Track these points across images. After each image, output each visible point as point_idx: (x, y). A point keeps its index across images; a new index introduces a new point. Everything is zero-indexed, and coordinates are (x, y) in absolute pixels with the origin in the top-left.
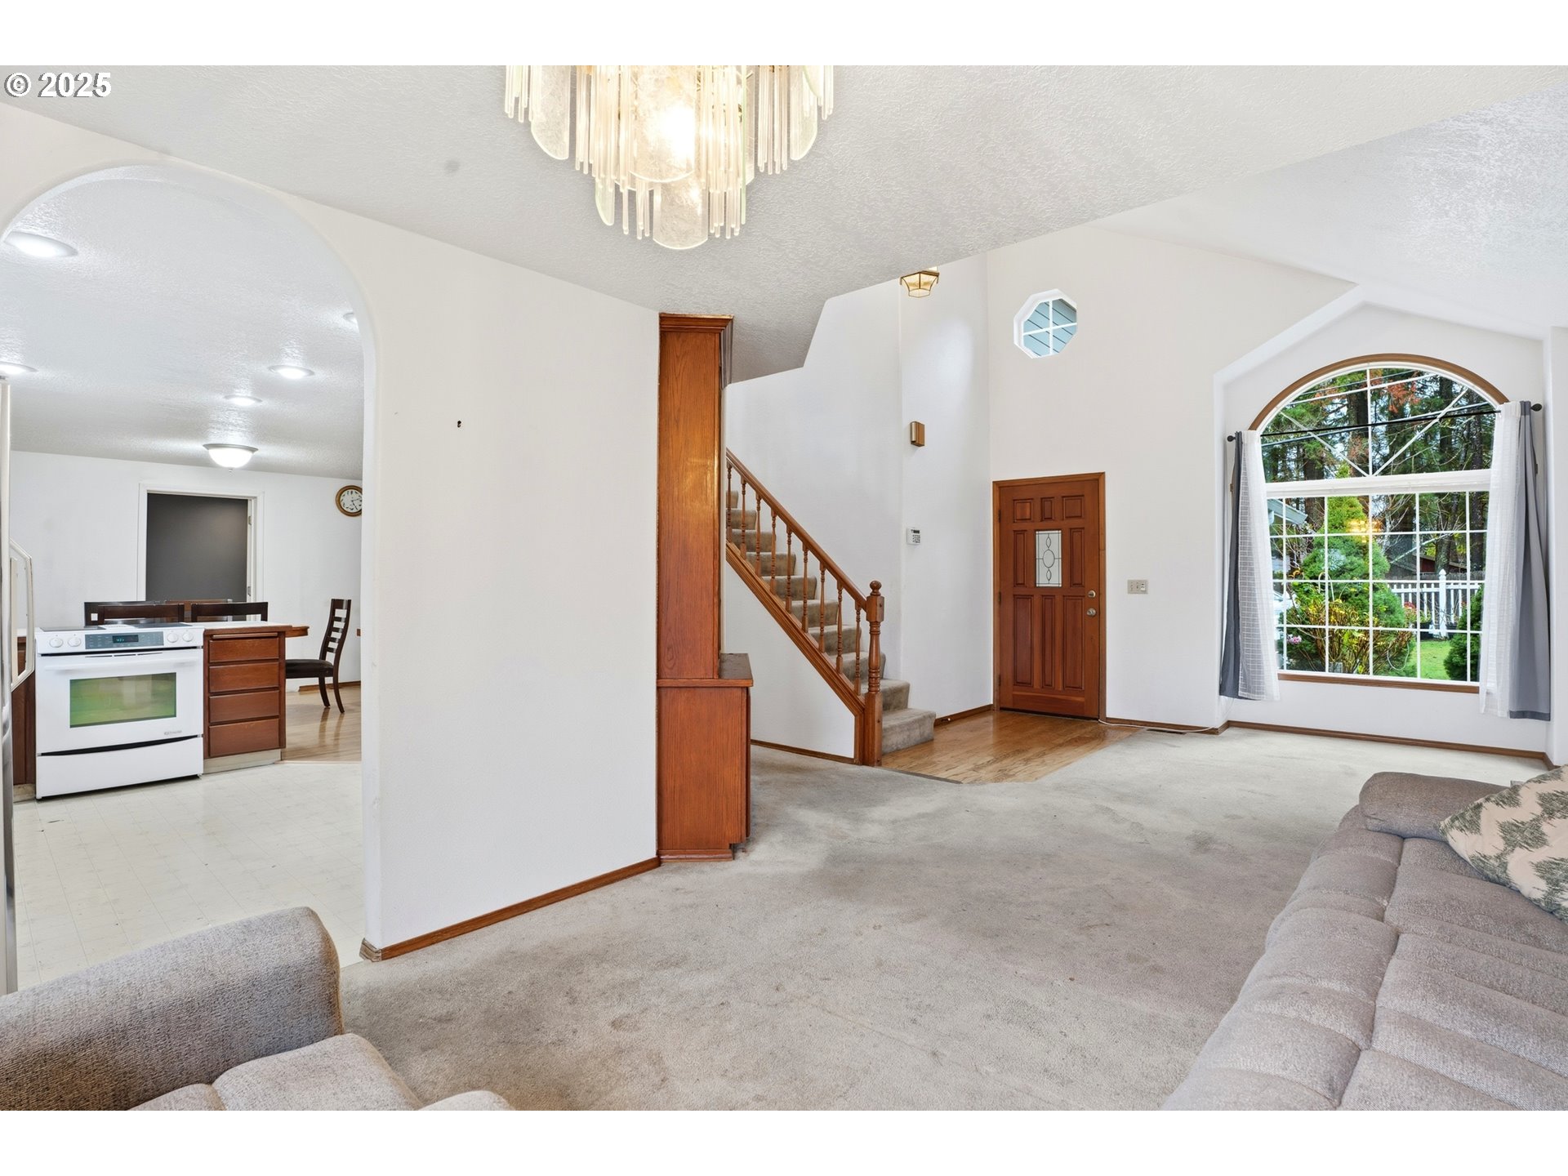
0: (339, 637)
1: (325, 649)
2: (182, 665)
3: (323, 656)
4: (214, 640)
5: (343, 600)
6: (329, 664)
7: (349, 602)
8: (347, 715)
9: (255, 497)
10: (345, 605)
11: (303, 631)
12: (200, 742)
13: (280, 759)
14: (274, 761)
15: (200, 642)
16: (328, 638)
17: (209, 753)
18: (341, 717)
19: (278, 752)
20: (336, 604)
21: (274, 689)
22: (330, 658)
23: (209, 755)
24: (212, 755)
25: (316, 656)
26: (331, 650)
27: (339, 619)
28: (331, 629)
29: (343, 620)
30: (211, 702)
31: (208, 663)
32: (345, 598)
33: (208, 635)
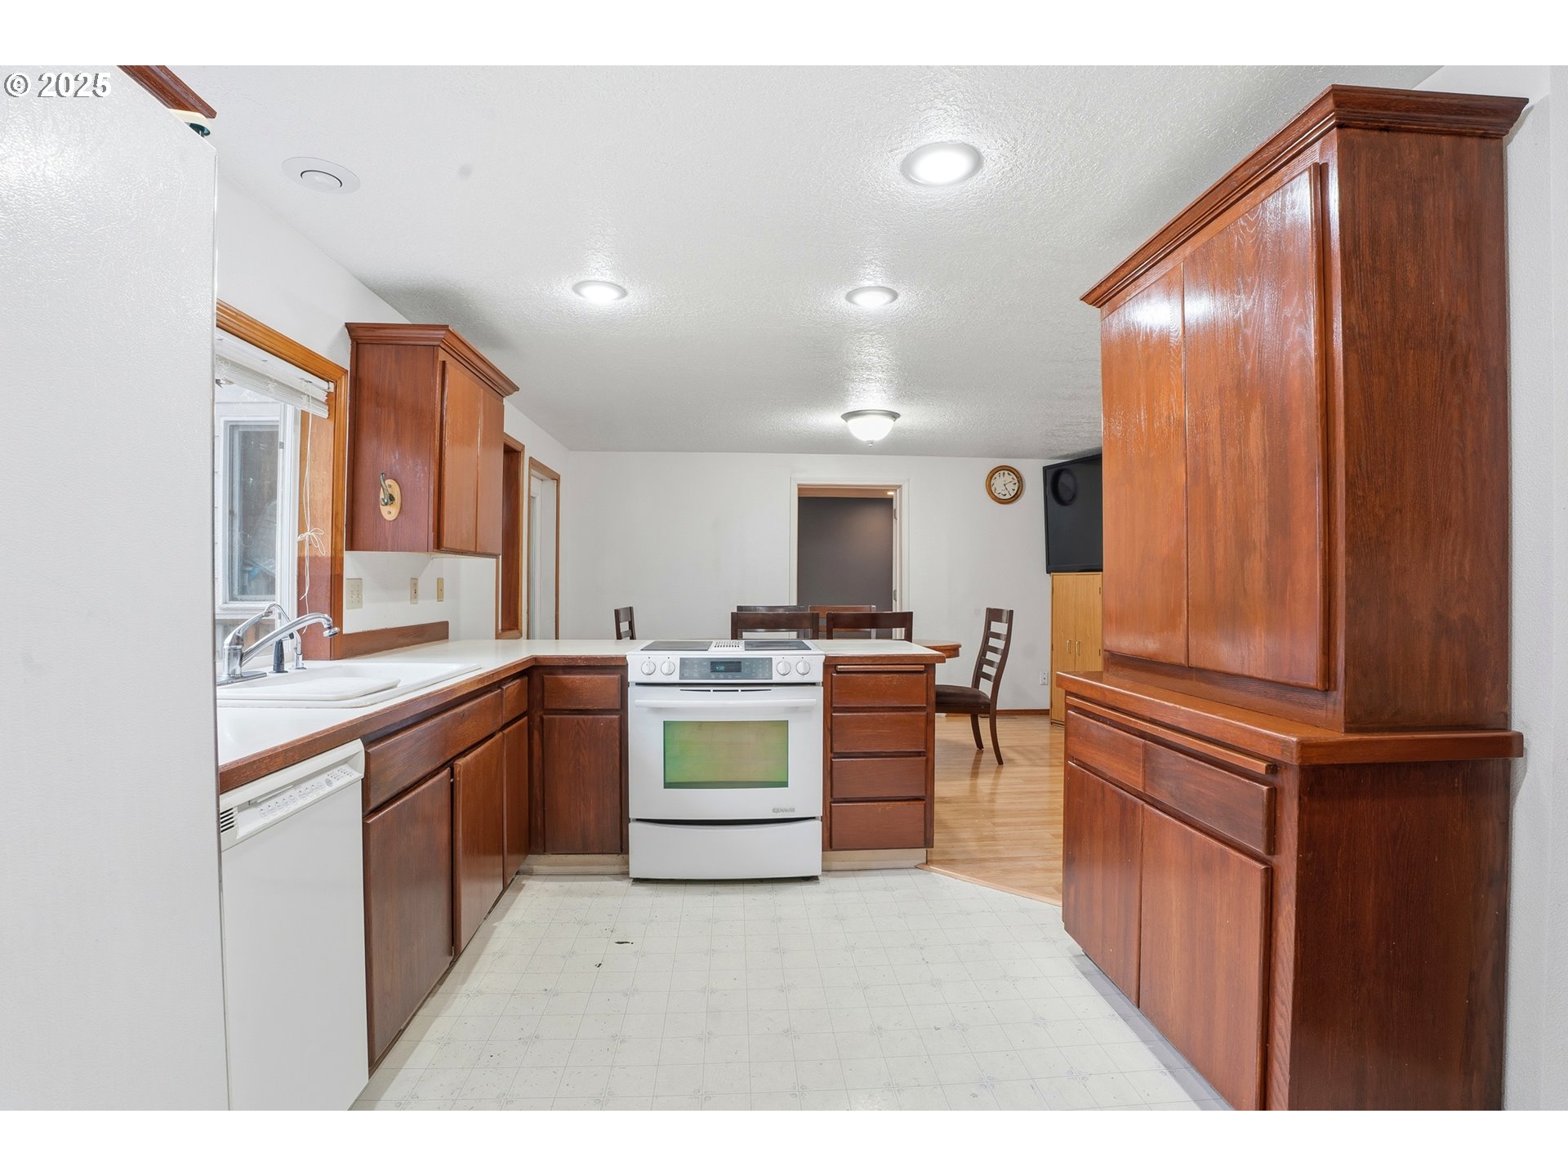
0: (998, 661)
1: (979, 675)
2: (795, 709)
3: (976, 683)
4: (838, 672)
5: (1002, 610)
6: (985, 697)
7: (1011, 612)
8: (1006, 768)
9: (900, 486)
10: (1004, 618)
11: (953, 651)
12: (817, 826)
13: (924, 861)
14: (916, 862)
15: (817, 675)
16: (982, 661)
17: (830, 843)
18: (998, 772)
19: (921, 853)
20: (994, 615)
21: (919, 754)
22: (986, 687)
23: (831, 847)
24: (834, 847)
25: (967, 683)
26: (987, 677)
27: (997, 636)
28: (985, 648)
29: (1004, 638)
30: (834, 766)
31: (830, 707)
32: (1005, 607)
33: (830, 664)
